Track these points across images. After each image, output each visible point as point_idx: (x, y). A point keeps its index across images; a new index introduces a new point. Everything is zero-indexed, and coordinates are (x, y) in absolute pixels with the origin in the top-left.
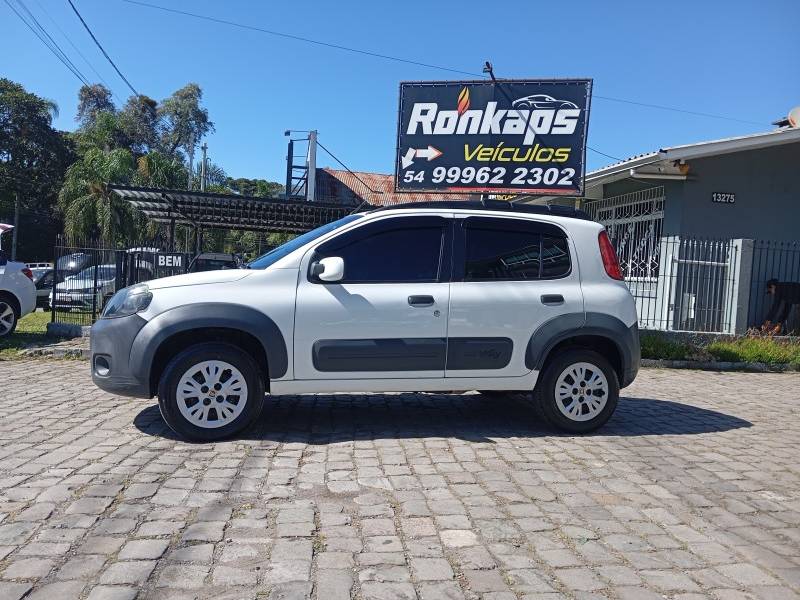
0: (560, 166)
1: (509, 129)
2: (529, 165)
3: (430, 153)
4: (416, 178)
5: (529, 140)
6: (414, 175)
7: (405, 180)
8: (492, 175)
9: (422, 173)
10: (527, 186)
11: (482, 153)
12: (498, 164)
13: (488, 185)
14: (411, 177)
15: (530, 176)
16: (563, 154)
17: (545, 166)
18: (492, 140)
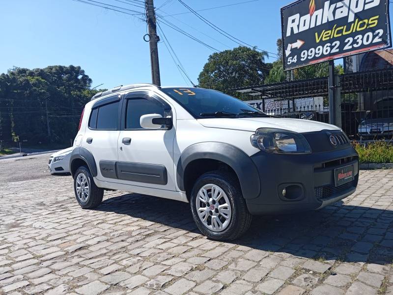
0: (373, 30)
1: (339, 15)
2: (353, 35)
3: (299, 44)
4: (293, 61)
5: (351, 19)
6: (292, 59)
7: (288, 63)
8: (332, 47)
9: (296, 57)
10: (353, 49)
11: (325, 35)
12: (335, 39)
13: (330, 54)
14: (291, 60)
15: (355, 42)
16: (373, 21)
17: (363, 33)
18: (329, 25)
